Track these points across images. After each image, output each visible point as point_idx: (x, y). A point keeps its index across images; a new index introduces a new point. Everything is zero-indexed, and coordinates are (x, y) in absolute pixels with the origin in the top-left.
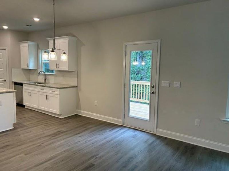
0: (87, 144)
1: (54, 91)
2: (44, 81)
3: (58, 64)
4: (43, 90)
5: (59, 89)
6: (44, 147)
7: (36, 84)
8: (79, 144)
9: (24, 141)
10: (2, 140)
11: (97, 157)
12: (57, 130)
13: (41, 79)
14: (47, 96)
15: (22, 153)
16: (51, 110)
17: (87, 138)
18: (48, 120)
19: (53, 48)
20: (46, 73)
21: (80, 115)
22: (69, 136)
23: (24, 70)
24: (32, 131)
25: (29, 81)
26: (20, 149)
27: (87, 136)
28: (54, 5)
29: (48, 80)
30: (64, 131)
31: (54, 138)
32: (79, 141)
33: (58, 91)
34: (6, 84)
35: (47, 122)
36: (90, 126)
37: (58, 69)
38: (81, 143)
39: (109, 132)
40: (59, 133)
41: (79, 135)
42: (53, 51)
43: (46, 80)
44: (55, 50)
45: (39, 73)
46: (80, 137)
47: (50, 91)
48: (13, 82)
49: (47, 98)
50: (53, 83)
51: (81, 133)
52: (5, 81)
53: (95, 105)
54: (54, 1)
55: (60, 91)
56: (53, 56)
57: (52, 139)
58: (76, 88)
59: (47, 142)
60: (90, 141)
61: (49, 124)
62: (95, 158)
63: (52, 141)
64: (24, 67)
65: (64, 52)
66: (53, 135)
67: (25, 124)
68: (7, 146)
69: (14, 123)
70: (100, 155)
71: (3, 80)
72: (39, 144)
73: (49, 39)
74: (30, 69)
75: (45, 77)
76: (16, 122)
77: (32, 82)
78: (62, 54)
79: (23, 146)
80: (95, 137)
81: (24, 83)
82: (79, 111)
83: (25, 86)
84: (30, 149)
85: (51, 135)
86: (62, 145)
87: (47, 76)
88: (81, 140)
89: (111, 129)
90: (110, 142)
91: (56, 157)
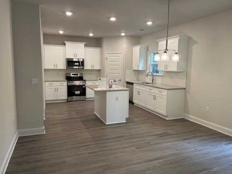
0: (196, 153)
1: (162, 92)
2: (151, 82)
3: (167, 65)
4: (151, 90)
5: (166, 90)
6: (152, 145)
7: (145, 84)
8: (187, 150)
9: (135, 135)
10: (118, 130)
11: (211, 171)
12: (164, 131)
13: (149, 79)
14: (154, 96)
15: (133, 146)
16: (157, 110)
17: (197, 146)
18: (154, 120)
19: (165, 49)
20: (154, 74)
21: (187, 120)
22: (177, 140)
23: (135, 71)
24: (141, 127)
25: (138, 81)
26: (132, 142)
27: (197, 144)
28: (169, 6)
29: (155, 81)
30: (171, 133)
31: (161, 138)
32: (188, 148)
33: (165, 93)
34: (121, 83)
35: (154, 122)
36: (200, 134)
37: (166, 70)
38: (190, 150)
39: (225, 145)
40: (166, 135)
41: (188, 141)
42: (165, 52)
43: (154, 80)
44: (167, 50)
45: (148, 74)
46: (189, 143)
47: (158, 92)
48: (126, 81)
49: (154, 98)
50: (160, 83)
51: (190, 139)
52: (120, 80)
53: (207, 110)
54: (169, 1)
55: (167, 91)
56: (165, 57)
57: (160, 139)
58: (184, 90)
59: (155, 141)
60: (200, 150)
61: (156, 123)
62: (207, 171)
63: (160, 141)
64: (135, 68)
65: (176, 53)
66: (160, 135)
67: (136, 120)
68: (122, 136)
69: (126, 117)
70: (214, 169)
71: (119, 79)
72: (147, 141)
73: (159, 41)
74: (140, 70)
75: (153, 77)
76: (128, 117)
77: (141, 82)
78: (173, 55)
79: (134, 140)
80: (206, 147)
81: (135, 83)
82: (187, 115)
83: (135, 85)
84: (140, 144)
85: (158, 135)
86: (170, 148)
87: (154, 77)
88: (190, 147)
89: (228, 142)
90: (227, 157)
91: (165, 158)
